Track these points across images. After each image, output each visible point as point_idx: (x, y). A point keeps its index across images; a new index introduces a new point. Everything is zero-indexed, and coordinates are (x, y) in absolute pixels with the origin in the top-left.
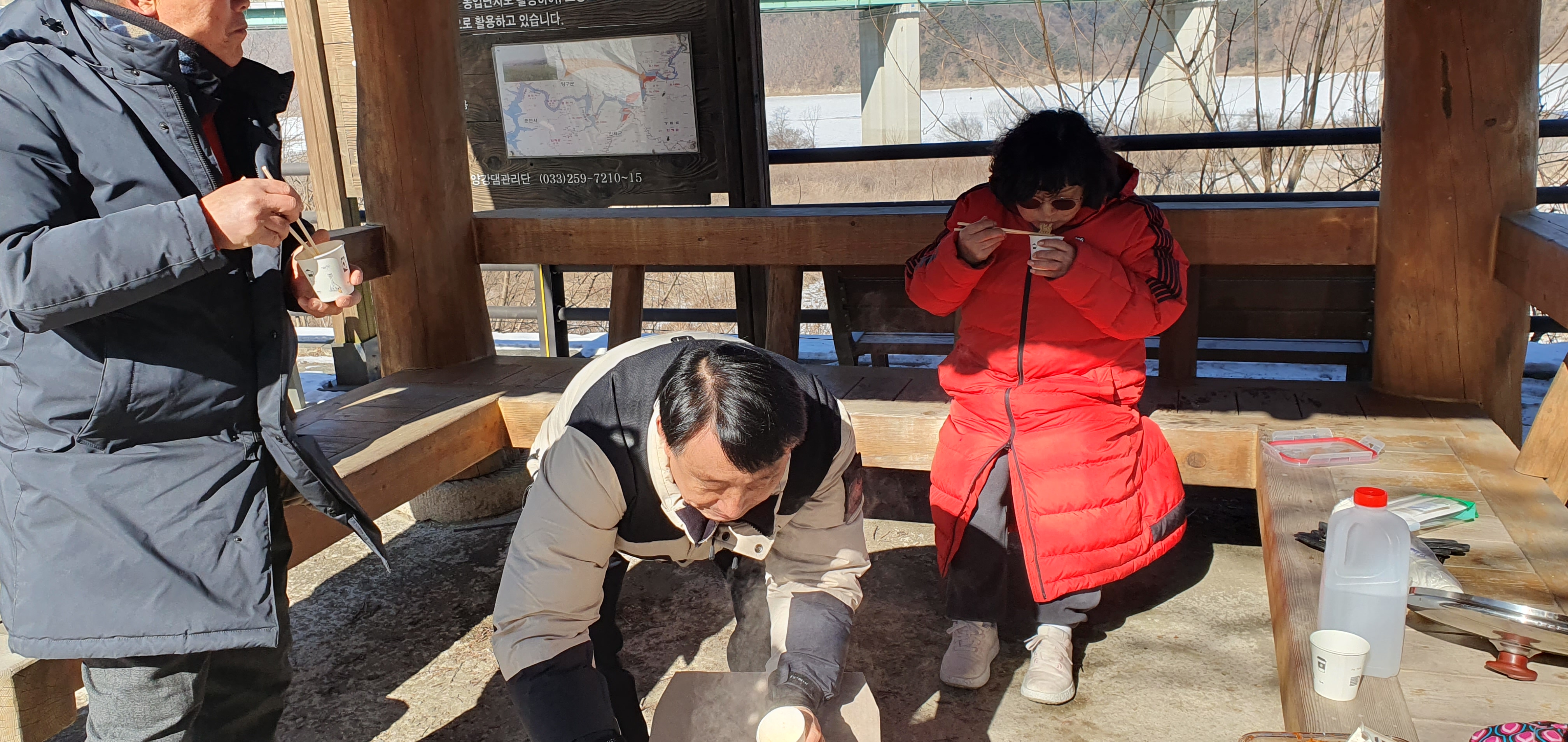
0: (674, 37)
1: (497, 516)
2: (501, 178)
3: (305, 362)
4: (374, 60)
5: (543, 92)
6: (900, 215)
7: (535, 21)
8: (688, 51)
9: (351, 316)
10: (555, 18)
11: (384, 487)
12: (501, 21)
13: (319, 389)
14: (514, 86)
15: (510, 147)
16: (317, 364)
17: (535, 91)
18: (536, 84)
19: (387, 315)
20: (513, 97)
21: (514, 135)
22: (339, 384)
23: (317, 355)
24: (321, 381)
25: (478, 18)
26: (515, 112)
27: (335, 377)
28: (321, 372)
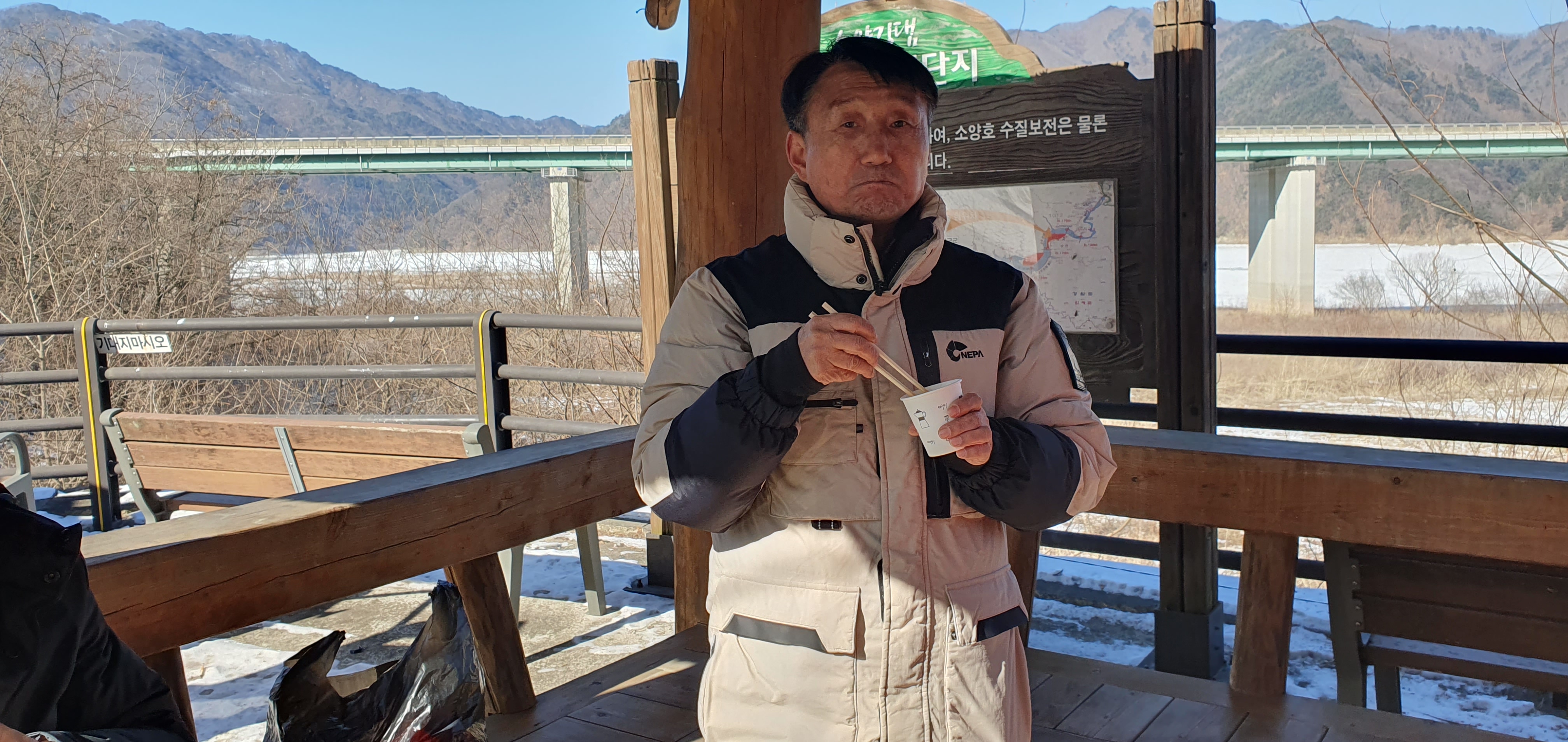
0: (1095, 185)
3: (622, 545)
8: (1113, 202)
10: (940, 160)
13: (626, 589)
22: (650, 583)
24: (631, 575)
27: (644, 572)
28: (635, 562)
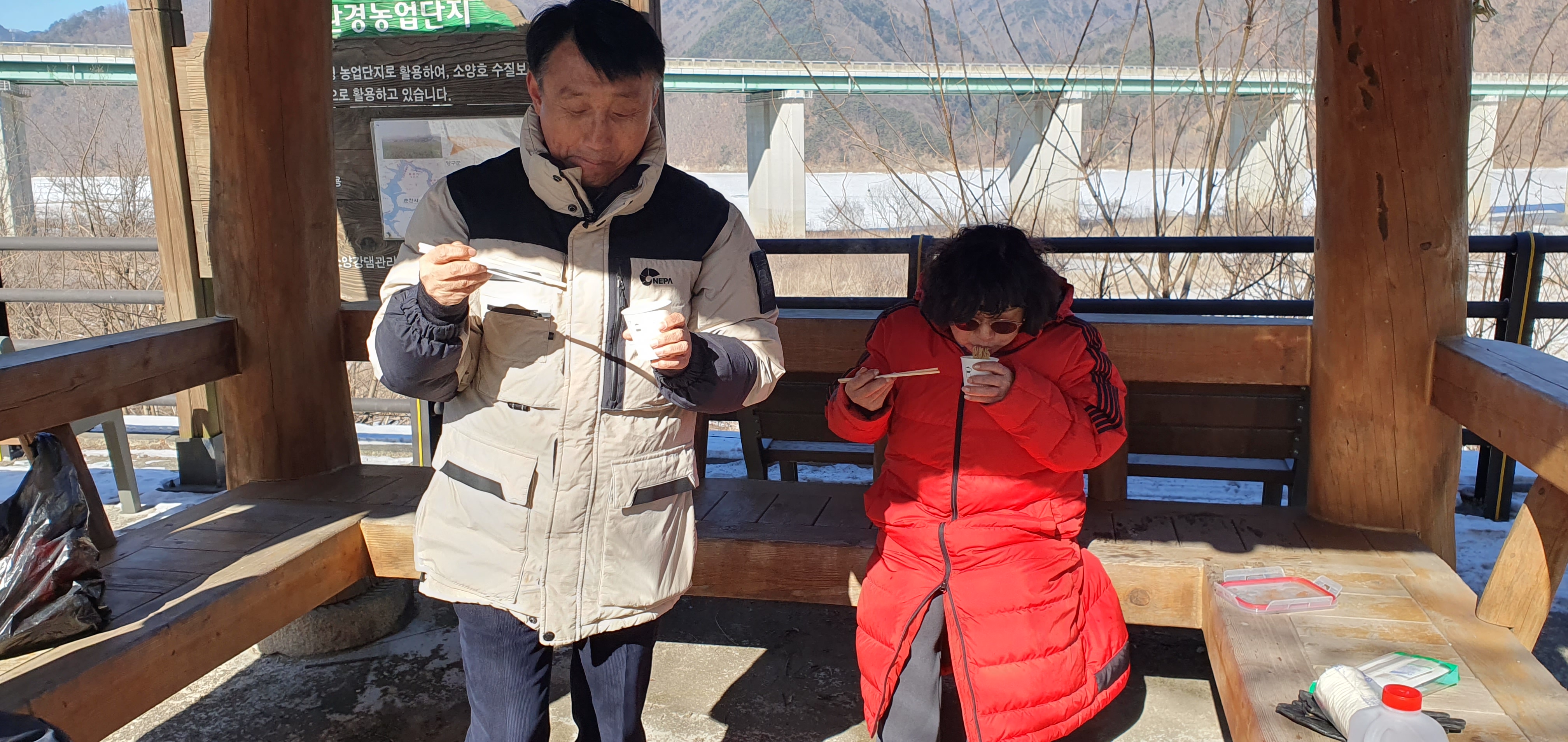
1: (356, 648)
2: (375, 260)
3: (146, 456)
4: (232, 134)
5: (425, 170)
6: (818, 320)
7: (420, 96)
9: (200, 407)
10: (441, 94)
11: (218, 634)
12: (381, 94)
13: (159, 489)
14: (394, 163)
15: (386, 228)
16: (160, 458)
17: (417, 169)
18: (418, 162)
19: (236, 418)
20: (392, 175)
21: (392, 215)
22: (184, 483)
23: (160, 448)
24: (162, 479)
25: (356, 90)
26: (394, 190)
27: (178, 475)
28: (163, 468)
